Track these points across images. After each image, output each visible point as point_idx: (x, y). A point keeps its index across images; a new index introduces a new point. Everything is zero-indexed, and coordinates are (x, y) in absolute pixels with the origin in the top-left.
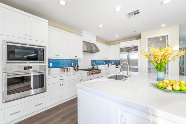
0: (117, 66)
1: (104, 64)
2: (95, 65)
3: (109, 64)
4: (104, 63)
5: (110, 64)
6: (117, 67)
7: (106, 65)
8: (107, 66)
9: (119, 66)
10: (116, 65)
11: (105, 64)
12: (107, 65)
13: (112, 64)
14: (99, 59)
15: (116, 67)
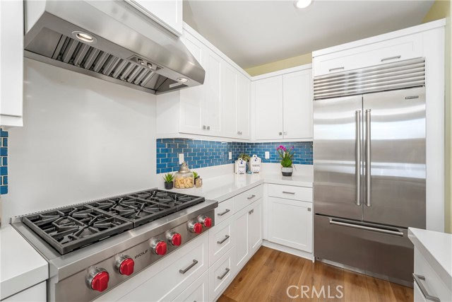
0: (287, 170)
1: (230, 158)
2: (179, 169)
3: (252, 159)
4: (230, 154)
5: (255, 161)
6: (290, 174)
7: (238, 162)
8: (244, 170)
9: (298, 169)
10: (285, 166)
11: (235, 159)
12: (245, 162)
13: (264, 160)
14: (206, 132)
15: (285, 174)
